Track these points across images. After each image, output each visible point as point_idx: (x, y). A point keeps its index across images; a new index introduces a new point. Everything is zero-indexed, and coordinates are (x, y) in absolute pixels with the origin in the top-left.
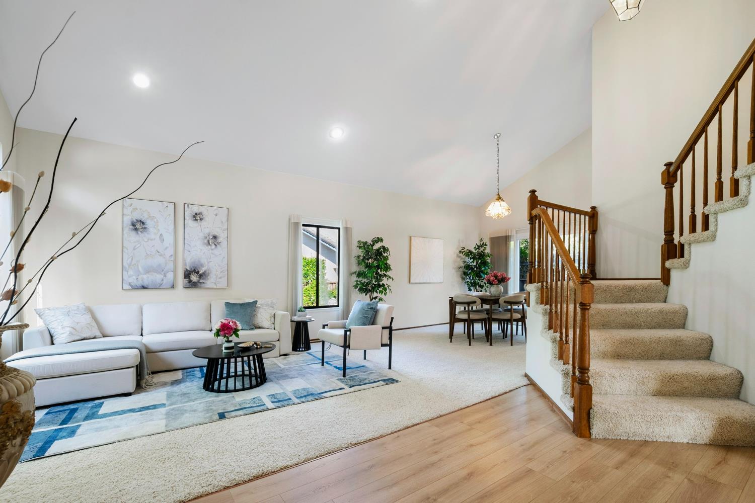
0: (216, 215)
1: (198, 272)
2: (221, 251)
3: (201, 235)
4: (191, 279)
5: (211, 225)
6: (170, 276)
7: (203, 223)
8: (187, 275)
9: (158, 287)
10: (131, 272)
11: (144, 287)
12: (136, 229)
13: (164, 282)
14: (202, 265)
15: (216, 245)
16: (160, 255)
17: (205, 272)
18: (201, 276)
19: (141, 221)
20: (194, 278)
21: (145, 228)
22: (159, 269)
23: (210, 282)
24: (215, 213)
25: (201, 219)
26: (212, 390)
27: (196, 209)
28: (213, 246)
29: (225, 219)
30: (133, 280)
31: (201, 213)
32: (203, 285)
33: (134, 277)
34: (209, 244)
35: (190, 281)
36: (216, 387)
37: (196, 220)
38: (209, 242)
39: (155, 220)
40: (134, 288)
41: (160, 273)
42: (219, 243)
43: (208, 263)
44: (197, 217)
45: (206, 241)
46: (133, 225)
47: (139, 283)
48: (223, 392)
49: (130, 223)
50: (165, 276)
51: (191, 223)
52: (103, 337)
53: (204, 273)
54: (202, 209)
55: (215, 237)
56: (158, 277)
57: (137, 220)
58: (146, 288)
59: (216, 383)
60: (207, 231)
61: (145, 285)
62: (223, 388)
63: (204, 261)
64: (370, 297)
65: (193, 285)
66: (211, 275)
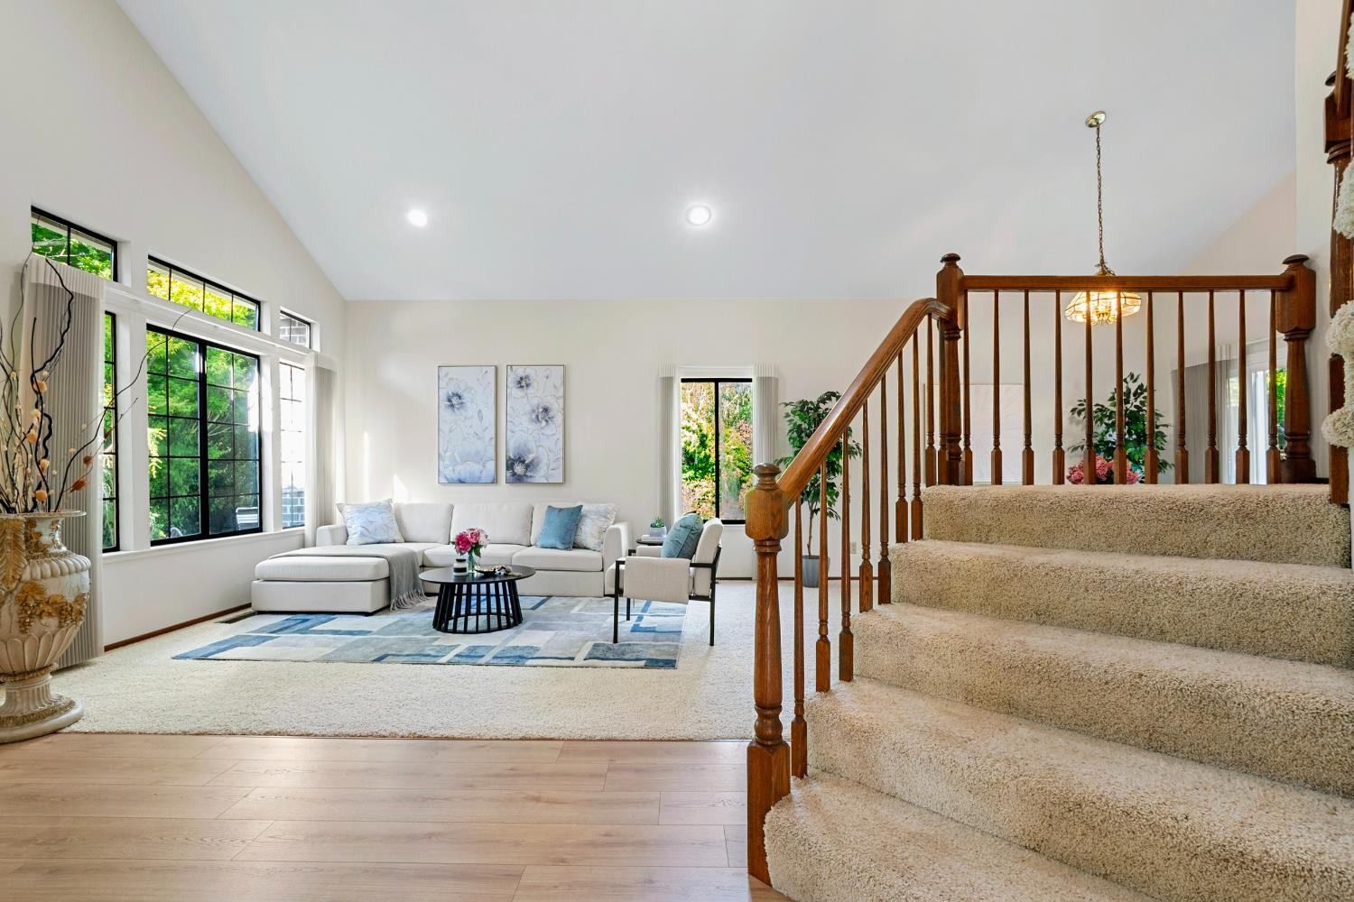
0: (547, 377)
1: (524, 461)
2: (554, 430)
3: (528, 408)
4: (516, 471)
5: (543, 392)
6: (491, 465)
7: (530, 390)
8: (510, 466)
9: (476, 482)
10: (447, 462)
11: (461, 482)
12: (452, 406)
13: (484, 474)
14: (529, 452)
15: (547, 421)
16: (478, 439)
17: (533, 460)
18: (527, 467)
19: (457, 395)
20: (519, 469)
21: (462, 403)
22: (478, 459)
23: (539, 476)
24: (546, 374)
25: (528, 385)
26: (446, 631)
27: (520, 372)
28: (544, 423)
29: (559, 382)
30: (449, 472)
31: (527, 377)
32: (530, 480)
33: (451, 468)
34: (538, 420)
35: (514, 474)
36: (451, 627)
37: (522, 387)
38: (537, 416)
39: (473, 392)
40: (451, 482)
41: (479, 463)
42: (551, 418)
43: (538, 447)
44: (523, 383)
45: (534, 416)
46: (450, 400)
47: (455, 476)
48: (460, 632)
49: (445, 398)
50: (484, 466)
51: (516, 392)
52: (405, 542)
53: (531, 462)
54: (529, 371)
55: (546, 410)
56: (475, 468)
57: (453, 394)
58: (463, 482)
59: (451, 622)
60: (535, 402)
61: (462, 478)
62: (460, 627)
63: (532, 445)
64: (811, 508)
65: (517, 479)
66: (541, 465)
